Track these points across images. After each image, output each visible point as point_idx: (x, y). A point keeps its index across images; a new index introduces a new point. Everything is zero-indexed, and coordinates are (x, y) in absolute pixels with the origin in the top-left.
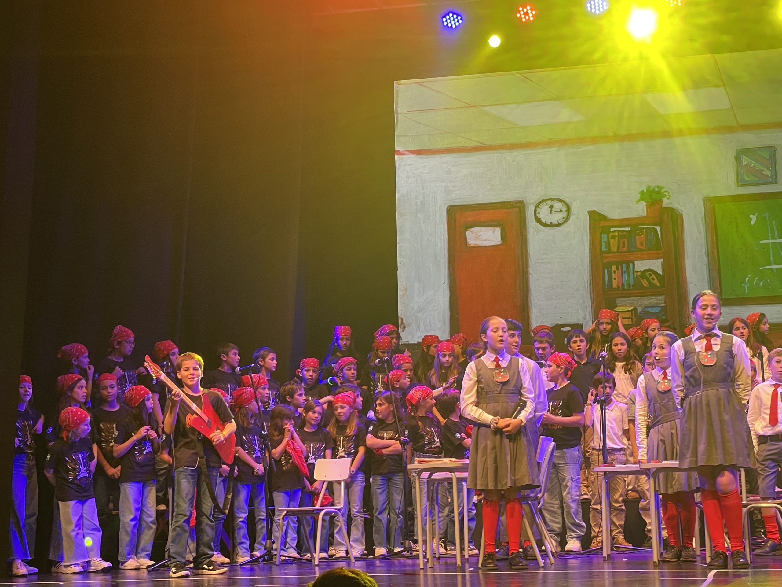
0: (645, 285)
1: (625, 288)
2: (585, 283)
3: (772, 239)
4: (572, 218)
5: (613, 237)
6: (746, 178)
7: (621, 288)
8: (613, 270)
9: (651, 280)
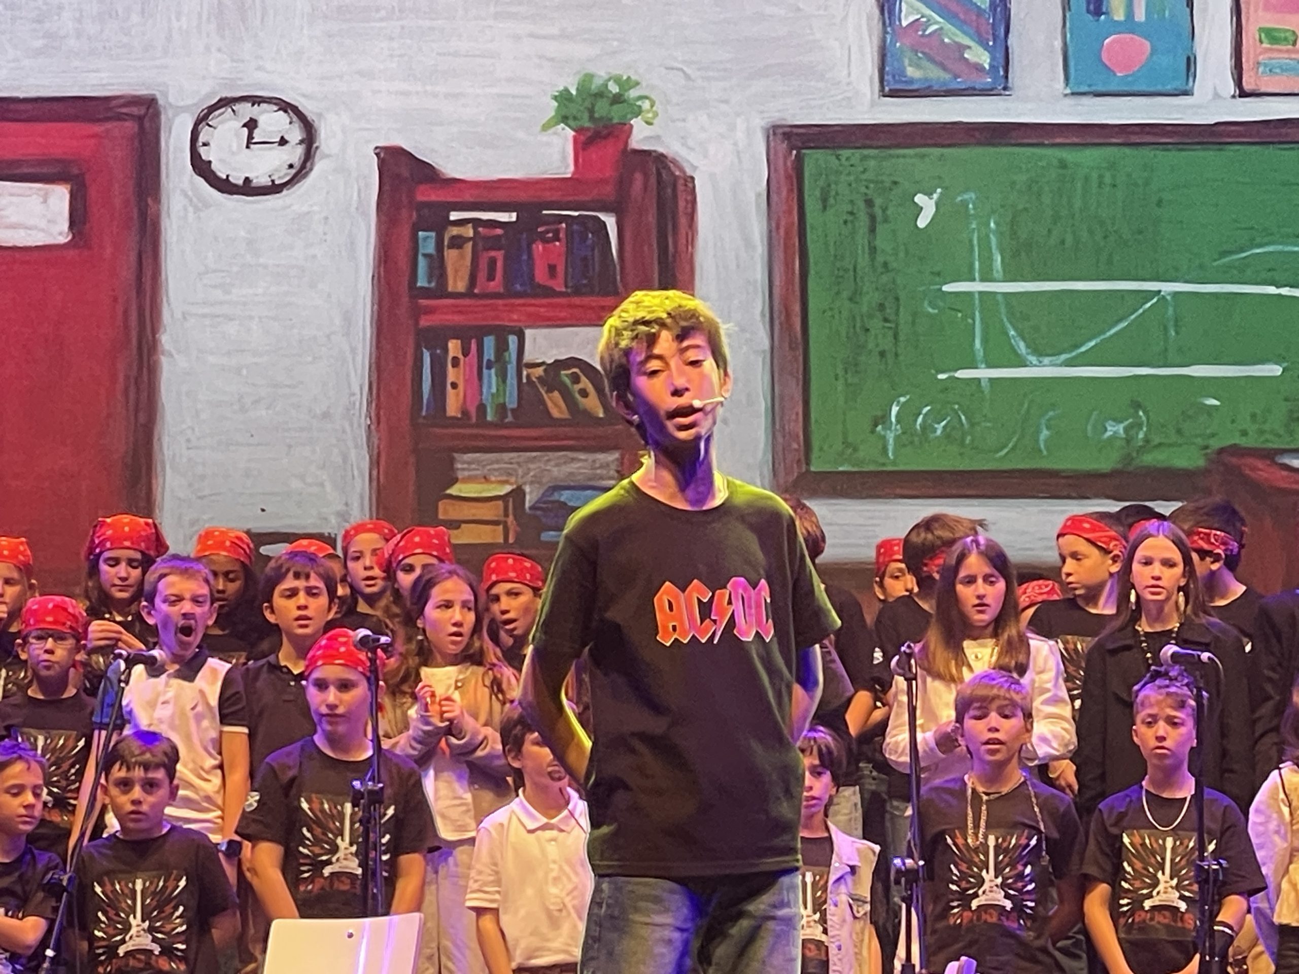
0: (555, 413)
1: (489, 418)
2: (354, 394)
3: (983, 280)
4: (320, 167)
5: (457, 242)
6: (911, 72)
7: (474, 420)
8: (451, 354)
9: (577, 396)
